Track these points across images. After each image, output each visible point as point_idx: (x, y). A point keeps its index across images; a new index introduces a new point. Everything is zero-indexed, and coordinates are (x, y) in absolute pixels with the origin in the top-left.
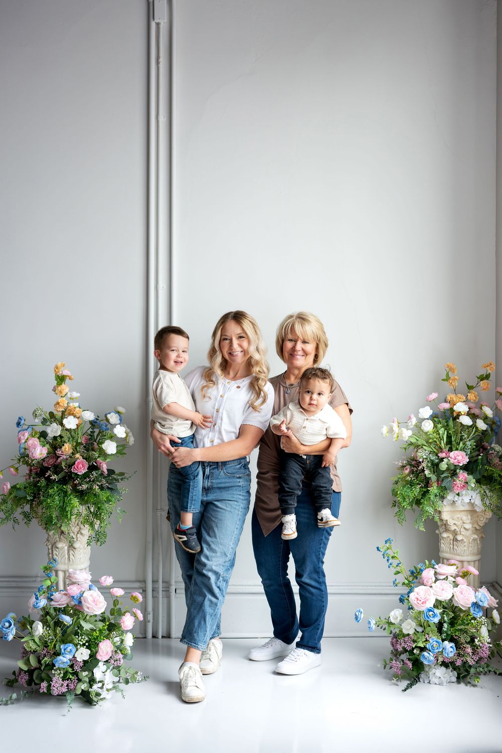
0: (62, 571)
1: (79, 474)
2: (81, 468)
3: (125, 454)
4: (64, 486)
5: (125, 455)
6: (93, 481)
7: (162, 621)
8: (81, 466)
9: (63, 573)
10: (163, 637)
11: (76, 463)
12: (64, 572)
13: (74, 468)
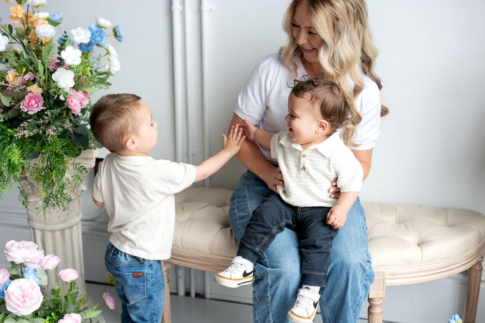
0: (40, 230)
1: (30, 113)
2: (32, 105)
3: (110, 84)
4: (9, 130)
5: (110, 86)
6: (49, 123)
7: (196, 278)
8: (33, 102)
9: (41, 233)
10: (197, 295)
11: (26, 97)
12: (43, 231)
13: (23, 105)
